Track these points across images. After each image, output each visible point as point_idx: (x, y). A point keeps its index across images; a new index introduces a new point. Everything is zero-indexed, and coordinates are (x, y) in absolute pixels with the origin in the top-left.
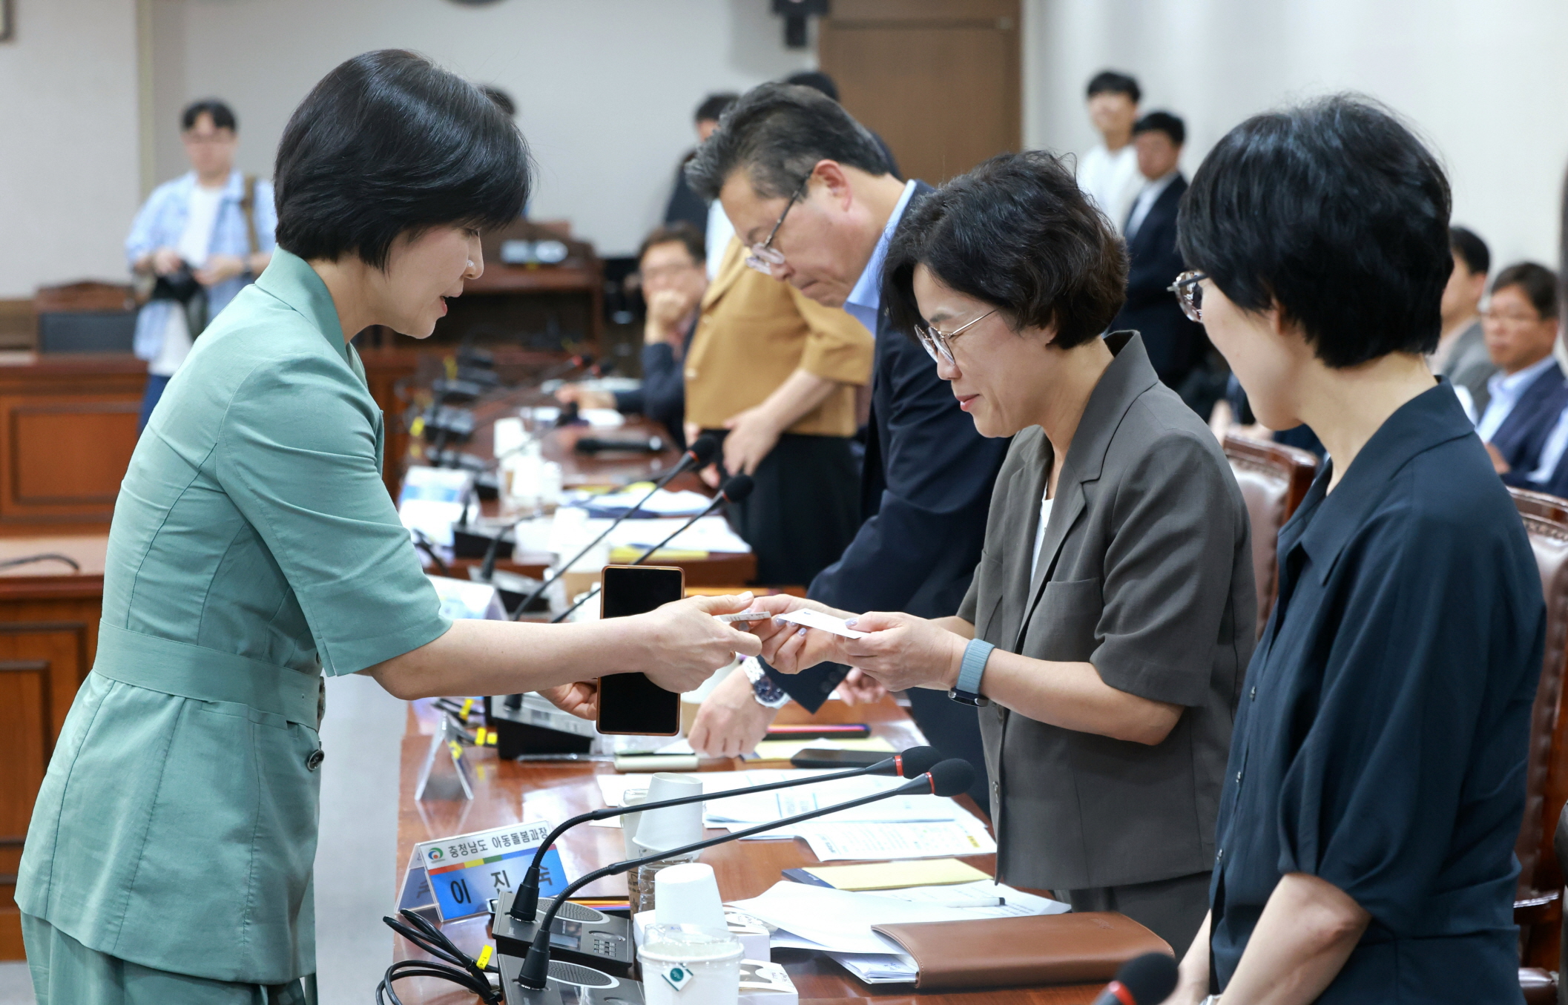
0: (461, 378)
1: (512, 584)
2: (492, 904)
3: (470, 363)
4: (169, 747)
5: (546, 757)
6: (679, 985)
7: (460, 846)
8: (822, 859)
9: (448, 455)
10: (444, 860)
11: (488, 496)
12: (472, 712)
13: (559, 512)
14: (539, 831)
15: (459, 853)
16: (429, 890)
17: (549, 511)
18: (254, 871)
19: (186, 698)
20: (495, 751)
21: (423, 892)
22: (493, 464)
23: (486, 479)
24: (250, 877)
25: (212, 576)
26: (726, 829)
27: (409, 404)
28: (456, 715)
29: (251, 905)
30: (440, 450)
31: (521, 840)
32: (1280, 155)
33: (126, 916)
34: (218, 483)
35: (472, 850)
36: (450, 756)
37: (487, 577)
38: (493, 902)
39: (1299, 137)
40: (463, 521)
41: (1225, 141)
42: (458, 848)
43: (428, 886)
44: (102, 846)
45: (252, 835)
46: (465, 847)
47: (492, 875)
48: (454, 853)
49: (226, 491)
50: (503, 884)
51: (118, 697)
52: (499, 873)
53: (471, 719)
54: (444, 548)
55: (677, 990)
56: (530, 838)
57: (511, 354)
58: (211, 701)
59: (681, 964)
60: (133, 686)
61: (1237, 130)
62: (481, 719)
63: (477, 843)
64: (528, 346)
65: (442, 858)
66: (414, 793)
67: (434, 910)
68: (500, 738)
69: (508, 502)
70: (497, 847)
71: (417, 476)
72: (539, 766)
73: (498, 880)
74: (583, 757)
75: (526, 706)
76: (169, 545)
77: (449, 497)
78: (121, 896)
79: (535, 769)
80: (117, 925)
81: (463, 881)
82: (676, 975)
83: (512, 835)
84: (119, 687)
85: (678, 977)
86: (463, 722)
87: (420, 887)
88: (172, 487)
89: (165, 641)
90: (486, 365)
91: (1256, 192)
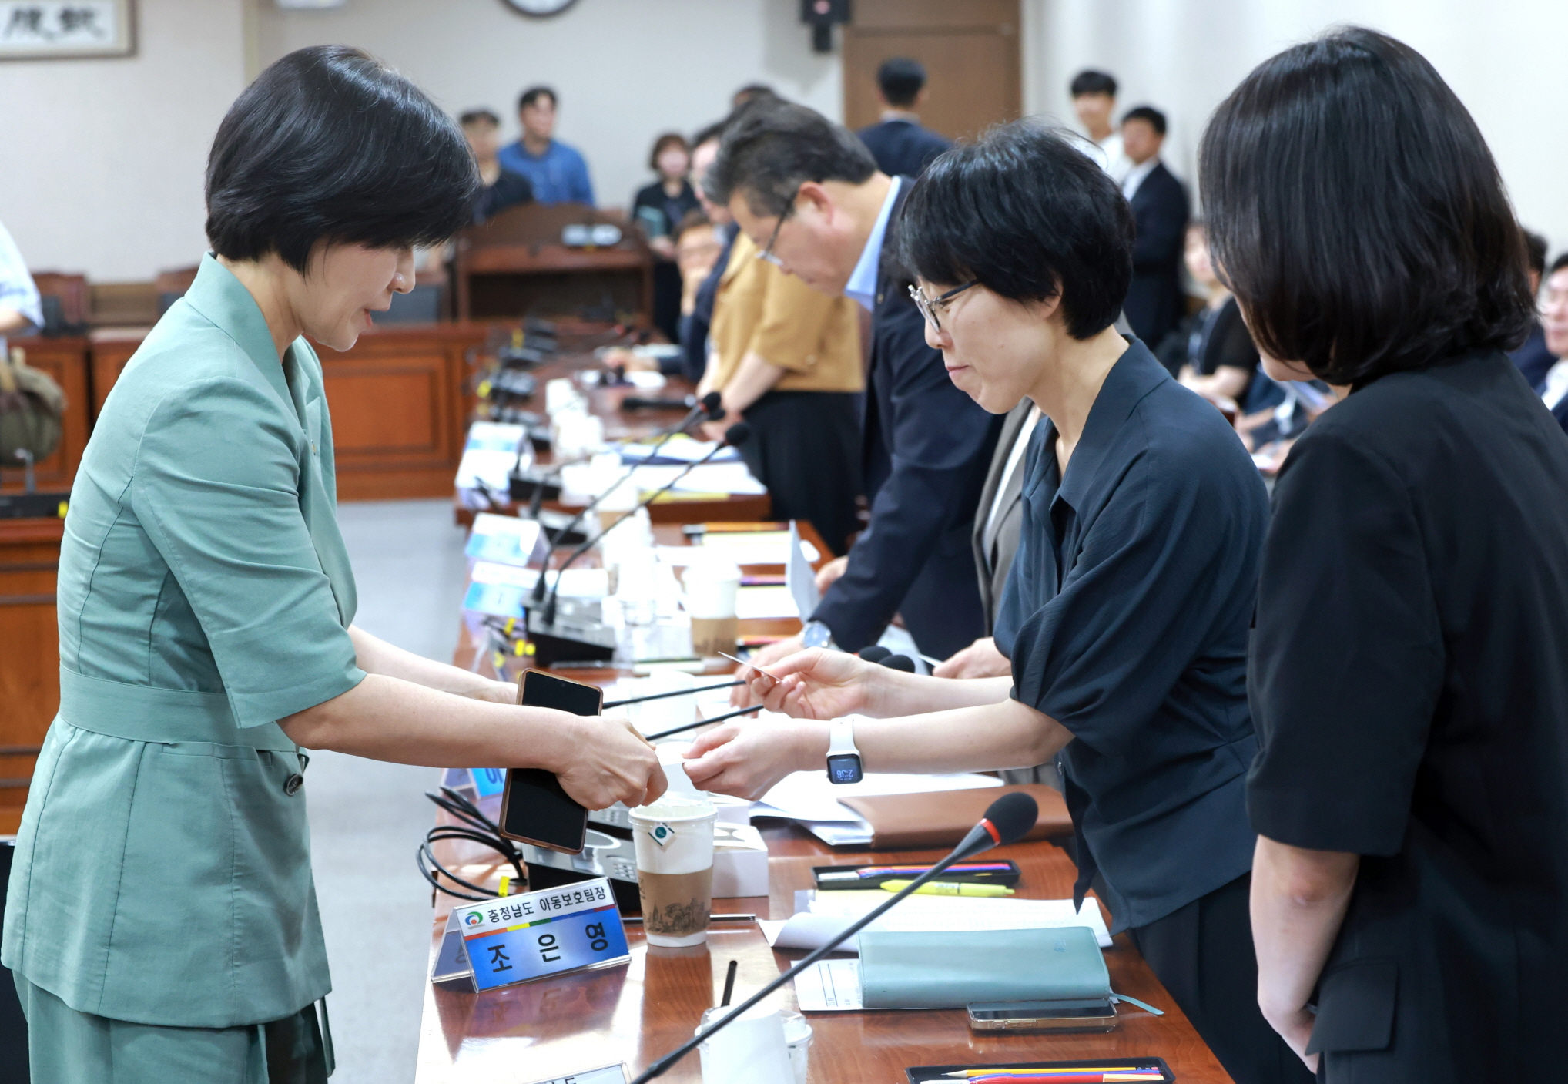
0: (527, 346)
1: (557, 521)
3: (534, 333)
4: (133, 794)
6: (662, 841)
13: (595, 460)
17: (587, 458)
18: (237, 911)
20: (532, 661)
22: (546, 421)
23: (539, 433)
25: (151, 617)
28: (501, 631)
29: (236, 947)
33: (107, 974)
37: (534, 514)
45: (229, 875)
53: (515, 634)
54: (501, 492)
55: (661, 845)
59: (664, 824)
60: (93, 732)
76: (107, 586)
77: (508, 448)
78: (100, 954)
80: (97, 984)
82: (660, 833)
85: (662, 835)
88: (101, 526)
89: (116, 684)
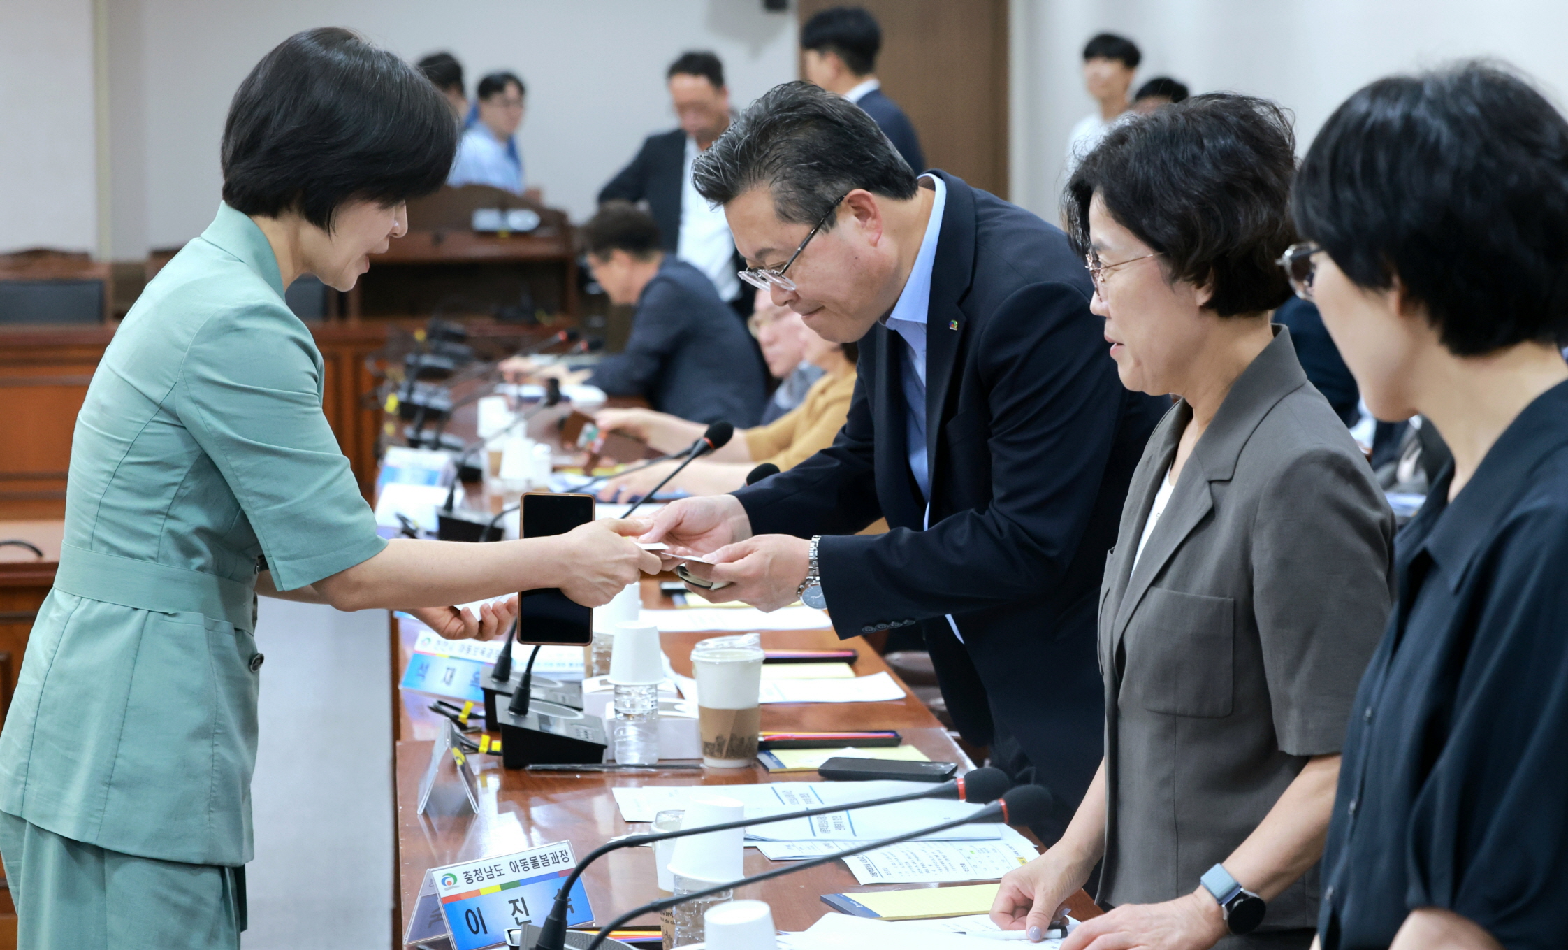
2: (510, 935)
4: (137, 655)
5: (555, 766)
7: (476, 871)
8: (862, 883)
9: (427, 435)
10: (458, 886)
11: (470, 477)
12: (472, 716)
14: (559, 854)
15: (474, 878)
16: (442, 919)
18: (216, 763)
19: (149, 611)
21: (435, 921)
24: (213, 770)
25: (171, 501)
26: (756, 847)
27: (379, 380)
29: (214, 794)
30: (419, 429)
31: (541, 864)
32: (1409, 123)
33: (106, 809)
34: (177, 419)
35: (488, 876)
36: (455, 764)
38: (511, 933)
39: (1431, 103)
40: (449, 505)
41: (1347, 105)
42: (473, 874)
43: (440, 914)
44: (75, 746)
45: (212, 732)
46: (480, 872)
47: (510, 902)
48: (469, 879)
49: (185, 424)
50: (522, 912)
51: (86, 612)
52: (517, 900)
56: (551, 861)
57: (482, 326)
58: (171, 612)
60: (99, 601)
61: (1362, 93)
62: (481, 724)
63: (493, 868)
64: (500, 317)
65: (456, 884)
66: (416, 807)
67: (446, 941)
68: (504, 745)
69: (493, 485)
70: (515, 872)
71: (396, 457)
72: (548, 776)
73: (516, 909)
74: (594, 767)
75: (533, 711)
76: (131, 474)
78: (101, 791)
79: (543, 779)
80: (97, 817)
81: (478, 909)
83: (530, 858)
84: (86, 602)
86: (463, 727)
87: (432, 916)
88: (134, 422)
89: (126, 559)
90: (459, 338)
91: (1382, 162)
